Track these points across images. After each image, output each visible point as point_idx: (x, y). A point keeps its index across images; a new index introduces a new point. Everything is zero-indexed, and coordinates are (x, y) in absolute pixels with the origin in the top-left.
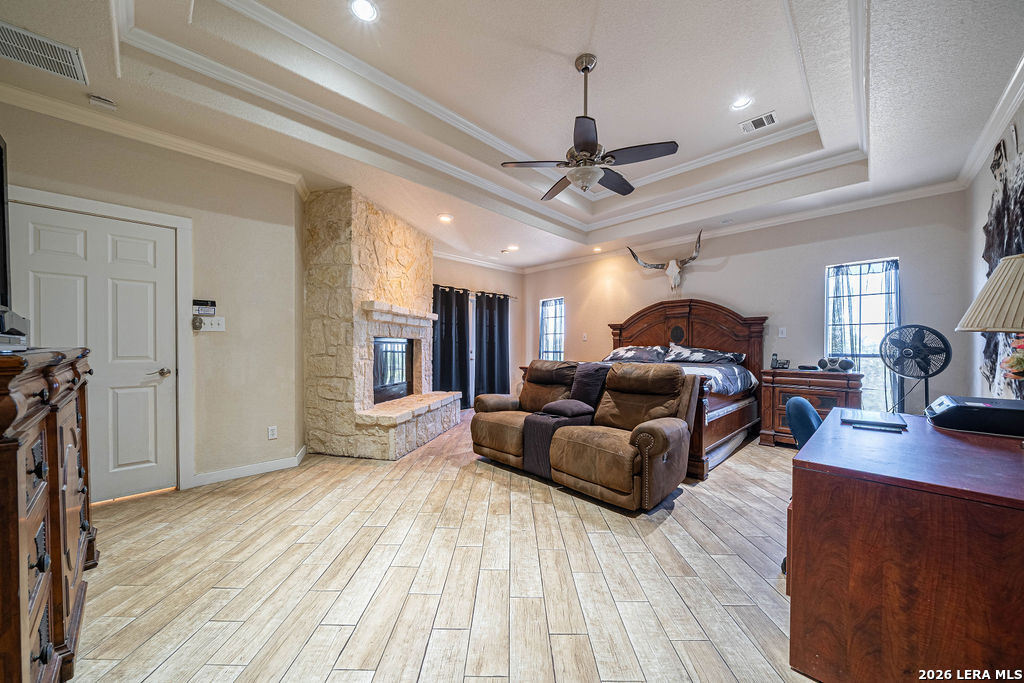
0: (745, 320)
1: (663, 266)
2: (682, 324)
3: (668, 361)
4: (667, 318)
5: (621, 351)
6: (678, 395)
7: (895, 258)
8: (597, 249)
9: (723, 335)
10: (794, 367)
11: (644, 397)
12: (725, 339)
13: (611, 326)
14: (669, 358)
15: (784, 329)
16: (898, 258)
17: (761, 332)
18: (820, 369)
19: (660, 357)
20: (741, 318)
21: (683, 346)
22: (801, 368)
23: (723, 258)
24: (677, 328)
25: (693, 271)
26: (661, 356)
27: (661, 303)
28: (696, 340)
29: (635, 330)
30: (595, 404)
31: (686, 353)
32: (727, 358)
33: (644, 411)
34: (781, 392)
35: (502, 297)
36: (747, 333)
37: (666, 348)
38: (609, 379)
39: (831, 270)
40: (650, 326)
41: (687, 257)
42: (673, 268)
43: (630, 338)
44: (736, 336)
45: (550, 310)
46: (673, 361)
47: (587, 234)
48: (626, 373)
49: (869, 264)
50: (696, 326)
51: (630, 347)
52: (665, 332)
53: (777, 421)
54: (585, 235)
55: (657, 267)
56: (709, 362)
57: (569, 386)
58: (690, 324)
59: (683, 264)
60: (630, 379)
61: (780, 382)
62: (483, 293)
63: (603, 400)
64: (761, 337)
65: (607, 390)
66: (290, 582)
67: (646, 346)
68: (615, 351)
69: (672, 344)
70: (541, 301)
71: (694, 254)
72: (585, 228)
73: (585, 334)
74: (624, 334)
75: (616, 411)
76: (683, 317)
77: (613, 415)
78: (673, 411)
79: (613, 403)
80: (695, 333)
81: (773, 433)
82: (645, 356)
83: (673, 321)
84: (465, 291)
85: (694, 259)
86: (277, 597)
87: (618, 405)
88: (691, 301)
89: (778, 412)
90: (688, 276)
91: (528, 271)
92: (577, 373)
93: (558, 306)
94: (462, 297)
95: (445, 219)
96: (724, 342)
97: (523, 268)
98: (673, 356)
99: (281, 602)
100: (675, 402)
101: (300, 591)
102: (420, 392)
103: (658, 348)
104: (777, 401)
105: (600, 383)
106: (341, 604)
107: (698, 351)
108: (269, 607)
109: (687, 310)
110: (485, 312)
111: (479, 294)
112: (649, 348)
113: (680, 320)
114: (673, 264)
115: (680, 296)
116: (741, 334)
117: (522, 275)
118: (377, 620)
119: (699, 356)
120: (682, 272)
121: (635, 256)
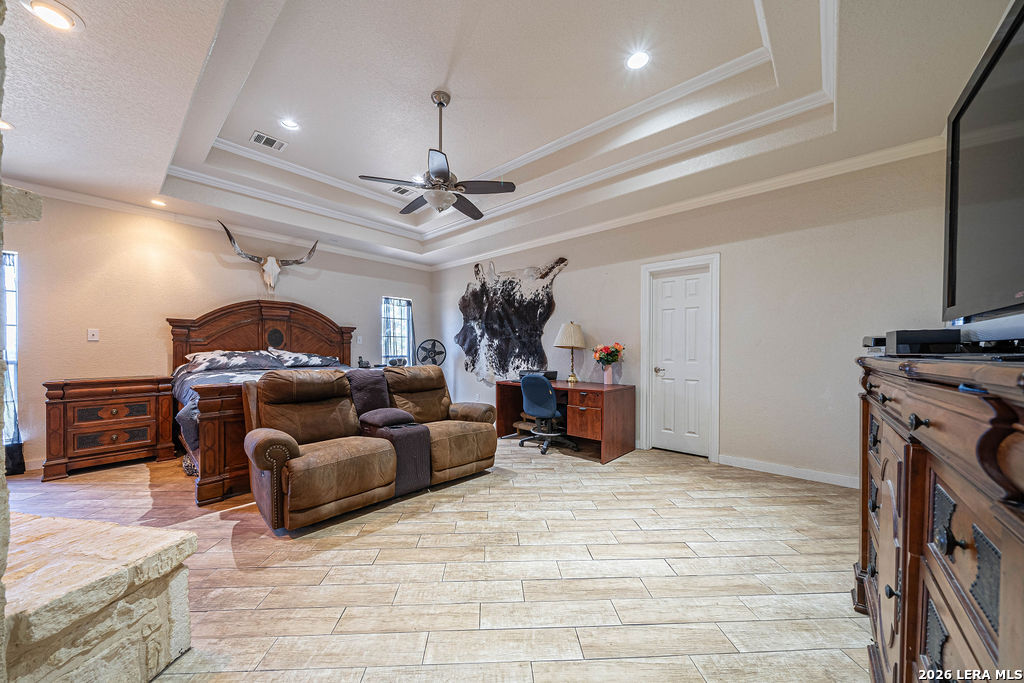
0: (339, 328)
1: (259, 260)
2: (281, 327)
4: (263, 319)
5: (218, 358)
8: (158, 202)
13: (168, 320)
17: (350, 339)
20: (335, 326)
24: (276, 331)
25: (294, 275)
27: (256, 302)
28: (295, 344)
29: (213, 330)
40: (237, 326)
41: (289, 259)
42: (272, 265)
50: (295, 331)
55: (252, 259)
58: (290, 328)
59: (285, 265)
64: (350, 343)
65: (395, 394)
66: (653, 618)
69: (271, 348)
71: (302, 258)
76: (282, 320)
80: (294, 337)
83: (270, 323)
85: (297, 262)
86: (676, 617)
88: (292, 304)
96: (321, 347)
99: (679, 610)
101: (658, 604)
106: (652, 573)
108: (691, 615)
109: (287, 313)
113: (278, 323)
114: (273, 261)
118: (652, 551)
119: (317, 360)
121: (231, 238)
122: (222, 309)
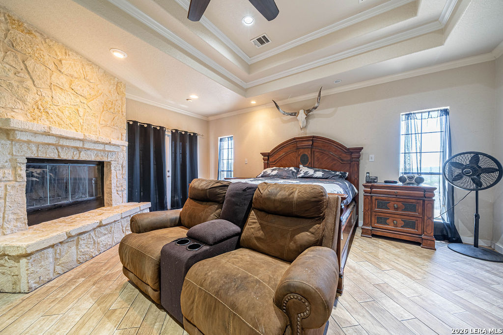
0: (349, 149)
1: (295, 114)
2: (308, 153)
3: (299, 177)
4: (298, 149)
5: (269, 171)
6: (323, 218)
7: (446, 108)
8: (253, 102)
9: (334, 160)
10: (381, 181)
11: (288, 220)
12: (335, 162)
13: (262, 154)
14: (300, 176)
15: (373, 156)
16: (448, 107)
17: (359, 158)
18: (400, 184)
19: (294, 176)
20: (346, 148)
21: (308, 167)
22: (386, 182)
23: (333, 109)
24: (304, 155)
25: (314, 117)
26: (294, 174)
27: (294, 139)
28: (316, 163)
29: (277, 157)
30: (242, 223)
31: (311, 172)
32: (337, 175)
33: (289, 235)
34: (376, 199)
35: (192, 134)
36: (349, 159)
37: (297, 168)
38: (256, 198)
39: (404, 117)
40: (287, 154)
41: (310, 108)
42: (302, 115)
43: (275, 161)
44: (342, 160)
45: (225, 144)
46: (302, 177)
47: (246, 90)
48: (270, 194)
49: (429, 112)
50: (316, 154)
51: (274, 168)
52: (297, 158)
53: (373, 219)
54: (245, 91)
55: (291, 115)
56: (326, 178)
57: (220, 203)
58: (312, 152)
59: (308, 112)
60: (275, 200)
61: (376, 193)
62: (177, 130)
63: (250, 220)
64: (359, 162)
65: (254, 209)
67: (285, 167)
68: (265, 170)
69: (301, 166)
70: (219, 138)
71: (316, 105)
72: (245, 85)
73: (246, 159)
74: (270, 159)
75: (260, 234)
76: (308, 148)
77: (258, 239)
78: (319, 237)
79: (258, 225)
80: (316, 159)
81: (370, 228)
82: (284, 174)
83: (302, 150)
84: (162, 128)
85: (315, 108)
87: (263, 227)
88: (314, 137)
89: (374, 213)
90: (311, 121)
91: (211, 118)
92: (228, 192)
93: (230, 141)
94: (159, 132)
95: (119, 55)
96: (335, 164)
97: (208, 116)
98: (303, 174)
100: (321, 226)
102: (110, 205)
103: (292, 168)
104: (374, 205)
105: (247, 203)
107: (319, 171)
109: (311, 143)
110: (179, 144)
111: (174, 131)
112: (287, 168)
113: (306, 150)
114: (302, 113)
115: (306, 134)
116: (345, 159)
117: (207, 120)
119: (319, 174)
120: (308, 117)
121: (277, 106)
122: (279, 146)
